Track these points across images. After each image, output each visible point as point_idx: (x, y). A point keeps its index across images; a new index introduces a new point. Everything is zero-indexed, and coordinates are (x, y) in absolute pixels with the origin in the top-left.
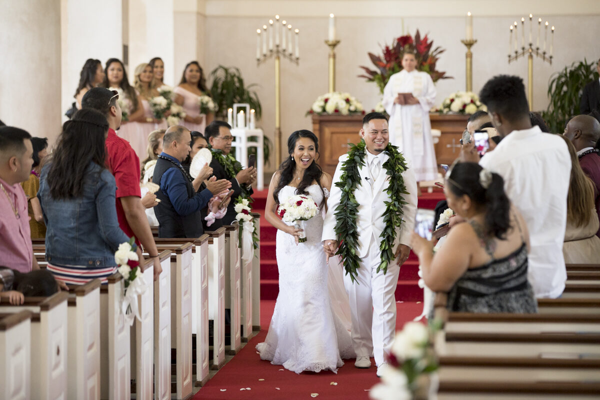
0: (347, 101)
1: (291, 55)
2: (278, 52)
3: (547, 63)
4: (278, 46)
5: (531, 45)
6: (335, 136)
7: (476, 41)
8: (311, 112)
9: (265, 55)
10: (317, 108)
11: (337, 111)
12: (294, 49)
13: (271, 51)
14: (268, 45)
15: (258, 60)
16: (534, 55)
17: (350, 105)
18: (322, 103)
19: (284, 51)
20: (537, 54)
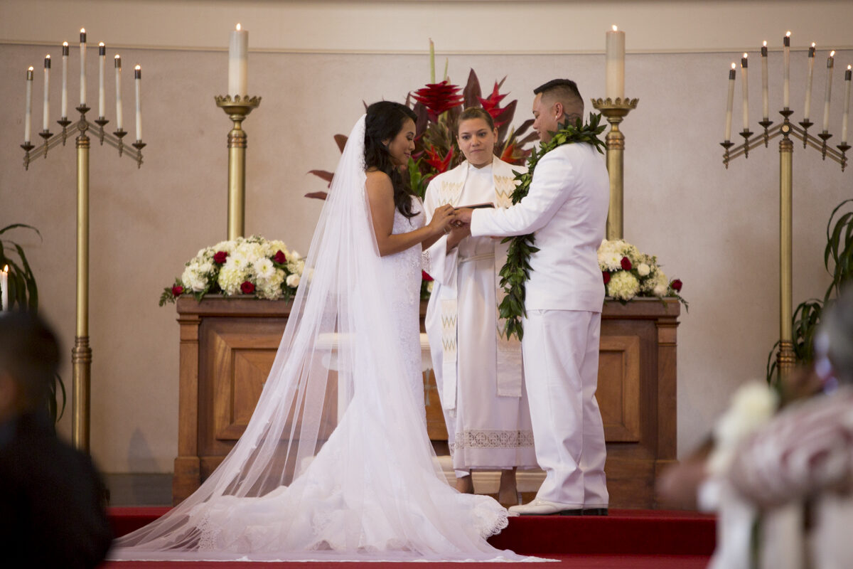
0: (279, 260)
1: (121, 134)
2: (84, 125)
3: (832, 164)
4: (83, 110)
5: (786, 113)
6: (242, 360)
7: (634, 103)
8: (177, 291)
9: (46, 135)
10: (192, 279)
11: (249, 287)
12: (128, 116)
13: (64, 123)
14: (55, 107)
15: (28, 147)
16: (797, 143)
17: (288, 273)
18: (208, 266)
19: (103, 122)
20: (806, 137)
